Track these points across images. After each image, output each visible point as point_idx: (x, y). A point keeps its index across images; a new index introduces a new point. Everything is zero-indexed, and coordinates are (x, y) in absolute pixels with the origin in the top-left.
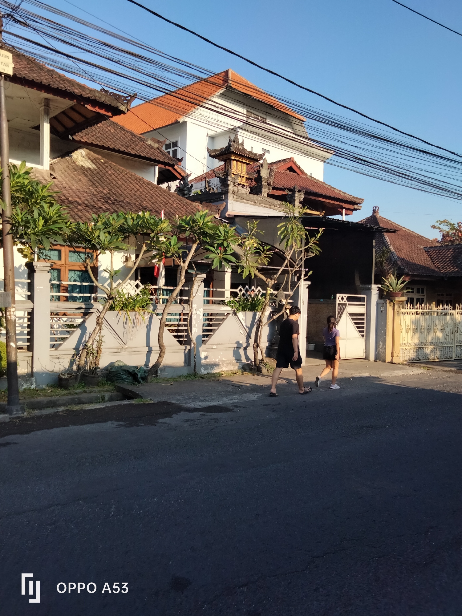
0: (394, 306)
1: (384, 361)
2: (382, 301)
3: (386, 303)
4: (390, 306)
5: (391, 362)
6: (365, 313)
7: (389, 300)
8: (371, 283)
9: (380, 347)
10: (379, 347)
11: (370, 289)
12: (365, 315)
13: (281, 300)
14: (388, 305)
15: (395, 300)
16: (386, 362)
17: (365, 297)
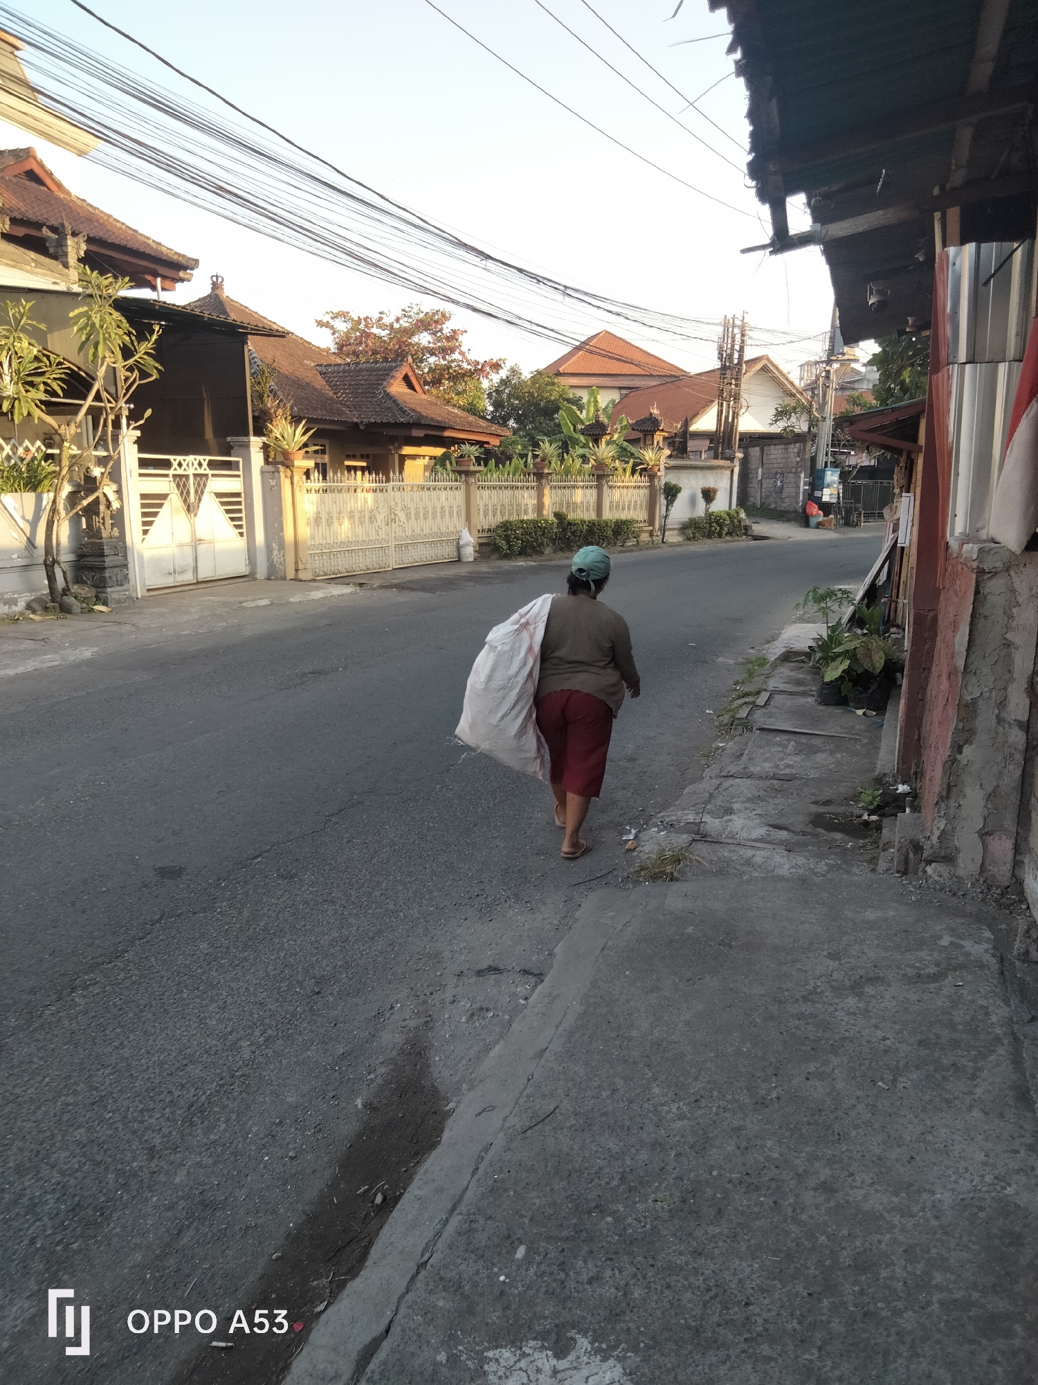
0: (292, 478)
1: (284, 578)
2: (271, 468)
3: (278, 472)
4: (286, 477)
5: (296, 579)
6: (242, 491)
7: (282, 465)
8: (247, 434)
9: (275, 554)
10: (272, 554)
11: (247, 446)
12: (243, 495)
13: (89, 468)
14: (282, 475)
15: (293, 466)
16: (288, 578)
17: (238, 462)
